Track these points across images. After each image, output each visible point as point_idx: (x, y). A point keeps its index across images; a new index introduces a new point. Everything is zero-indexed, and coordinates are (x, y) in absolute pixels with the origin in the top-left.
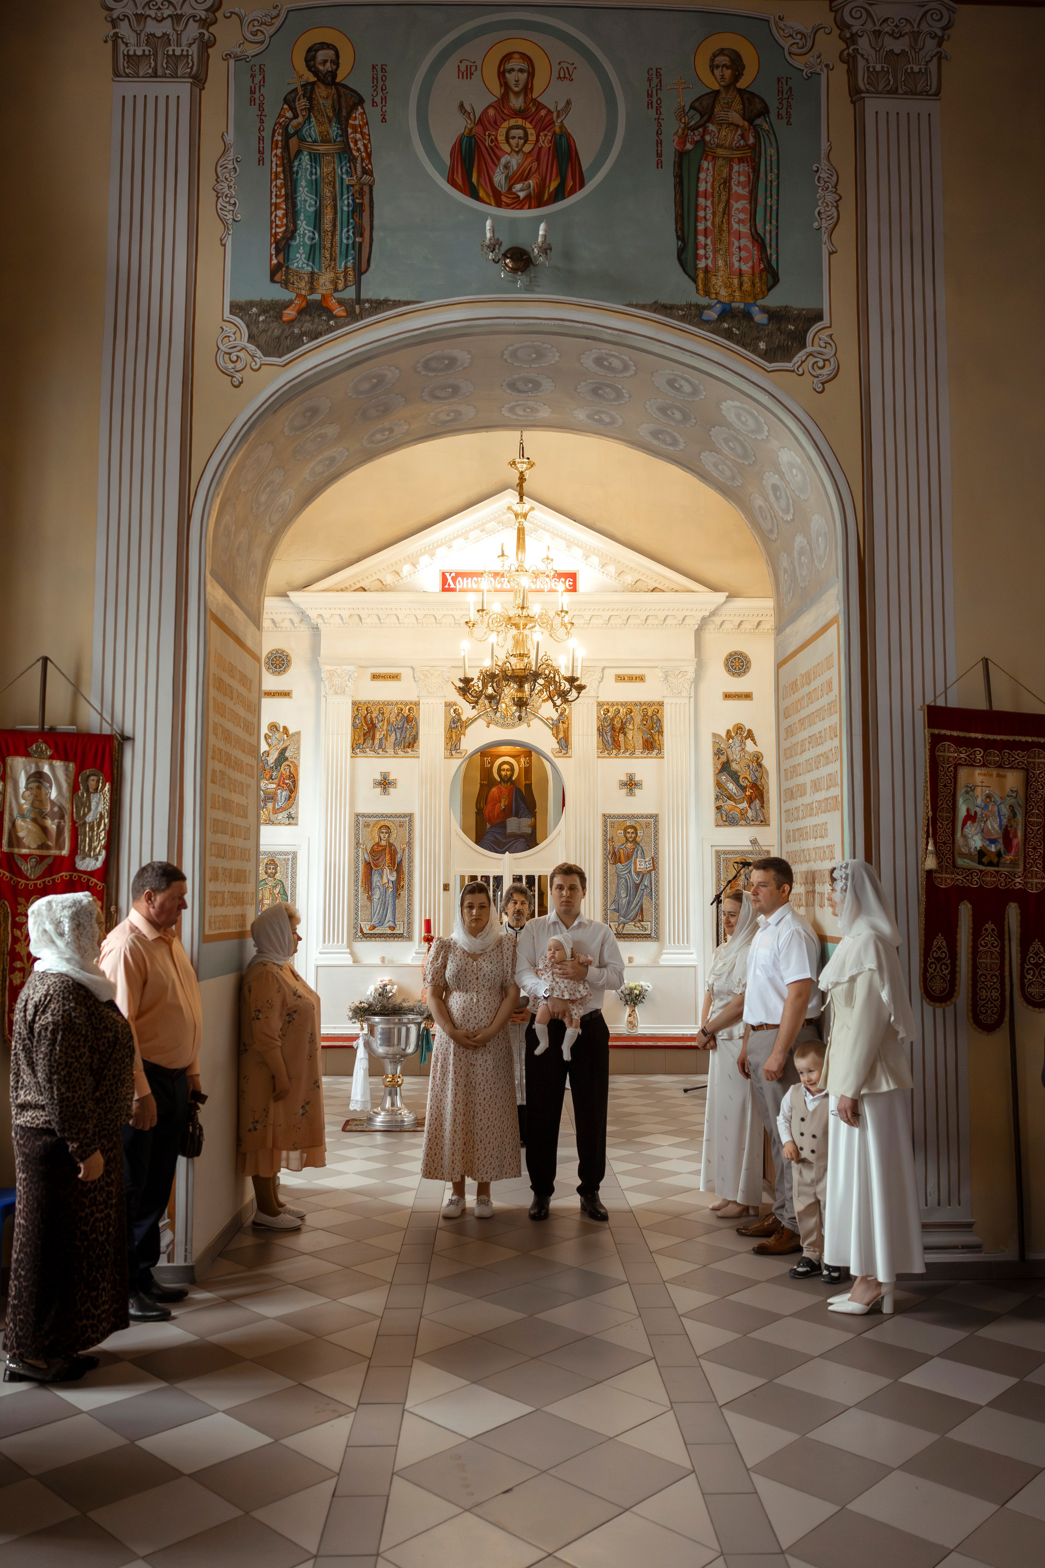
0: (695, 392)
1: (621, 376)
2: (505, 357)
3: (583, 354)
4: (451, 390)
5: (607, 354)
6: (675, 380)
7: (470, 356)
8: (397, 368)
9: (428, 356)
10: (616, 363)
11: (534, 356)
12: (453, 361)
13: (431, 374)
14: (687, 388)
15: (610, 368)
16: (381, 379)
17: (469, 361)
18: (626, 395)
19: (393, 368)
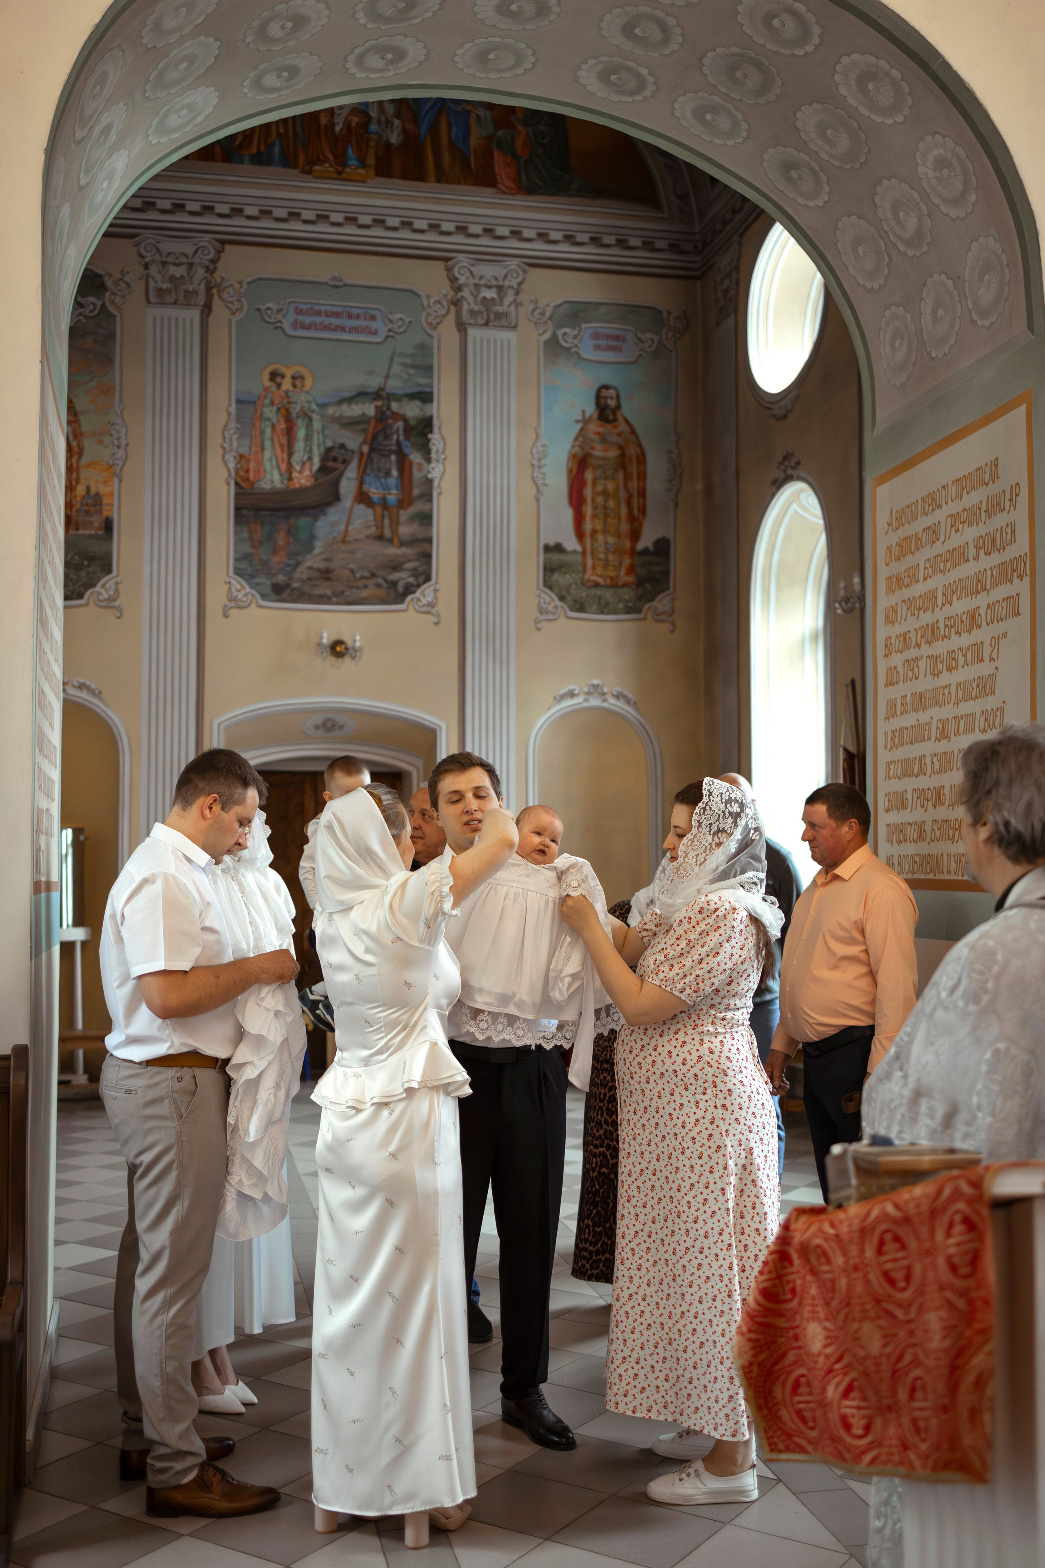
0: (257, 84)
1: (368, 44)
2: (533, 59)
3: (420, 63)
4: (637, 31)
5: (388, 70)
6: (289, 79)
7: (579, 73)
8: (674, 109)
9: (629, 99)
10: (373, 61)
11: (491, 56)
12: (604, 76)
13: (644, 71)
14: (271, 81)
15: (381, 50)
16: (699, 113)
17: (584, 67)
18: (360, 14)
19: (677, 113)
